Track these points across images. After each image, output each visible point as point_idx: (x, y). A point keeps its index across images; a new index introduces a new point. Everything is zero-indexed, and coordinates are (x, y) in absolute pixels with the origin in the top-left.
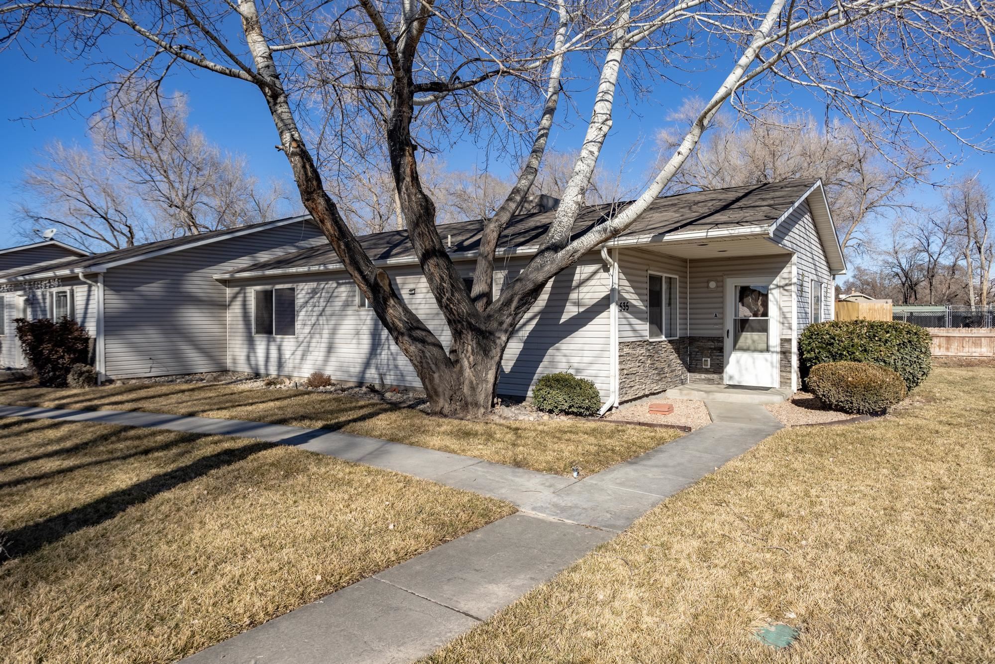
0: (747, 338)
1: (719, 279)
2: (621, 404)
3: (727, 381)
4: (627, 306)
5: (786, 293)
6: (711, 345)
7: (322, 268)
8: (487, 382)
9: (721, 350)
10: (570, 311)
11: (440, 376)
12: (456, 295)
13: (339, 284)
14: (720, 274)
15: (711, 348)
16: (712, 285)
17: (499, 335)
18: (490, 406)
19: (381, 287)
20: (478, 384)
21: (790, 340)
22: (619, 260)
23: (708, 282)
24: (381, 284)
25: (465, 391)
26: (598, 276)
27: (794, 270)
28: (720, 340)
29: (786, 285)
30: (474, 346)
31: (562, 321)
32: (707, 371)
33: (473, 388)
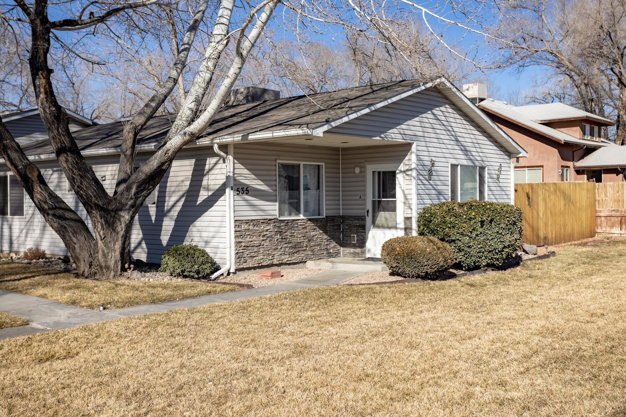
0: (382, 216)
1: (362, 165)
2: (237, 270)
3: (368, 255)
4: (248, 191)
5: (407, 178)
6: (357, 223)
7: (37, 158)
8: (115, 251)
9: (363, 227)
10: (203, 195)
11: (80, 247)
12: (85, 183)
13: (54, 171)
14: (363, 160)
15: (357, 226)
16: (357, 170)
17: (123, 215)
18: (119, 270)
19: (30, 178)
20: (108, 253)
21: (411, 218)
22: (234, 153)
23: (354, 168)
24: (30, 176)
25: (100, 258)
26: (218, 166)
27: (413, 157)
28: (362, 218)
29: (408, 170)
30: (104, 223)
31: (198, 203)
32: (354, 246)
33: (105, 255)
